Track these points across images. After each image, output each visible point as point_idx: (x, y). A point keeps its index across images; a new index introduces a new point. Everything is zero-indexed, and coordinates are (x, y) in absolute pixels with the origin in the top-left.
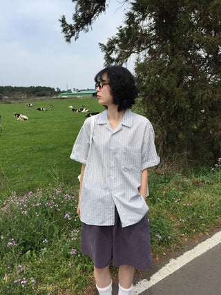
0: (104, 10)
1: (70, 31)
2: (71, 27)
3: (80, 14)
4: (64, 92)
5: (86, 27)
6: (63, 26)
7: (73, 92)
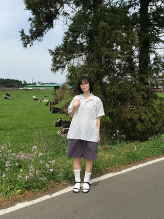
0: (53, 27)
1: (27, 40)
2: (28, 37)
3: (34, 29)
4: (30, 84)
5: (39, 38)
6: (22, 36)
7: (38, 85)
